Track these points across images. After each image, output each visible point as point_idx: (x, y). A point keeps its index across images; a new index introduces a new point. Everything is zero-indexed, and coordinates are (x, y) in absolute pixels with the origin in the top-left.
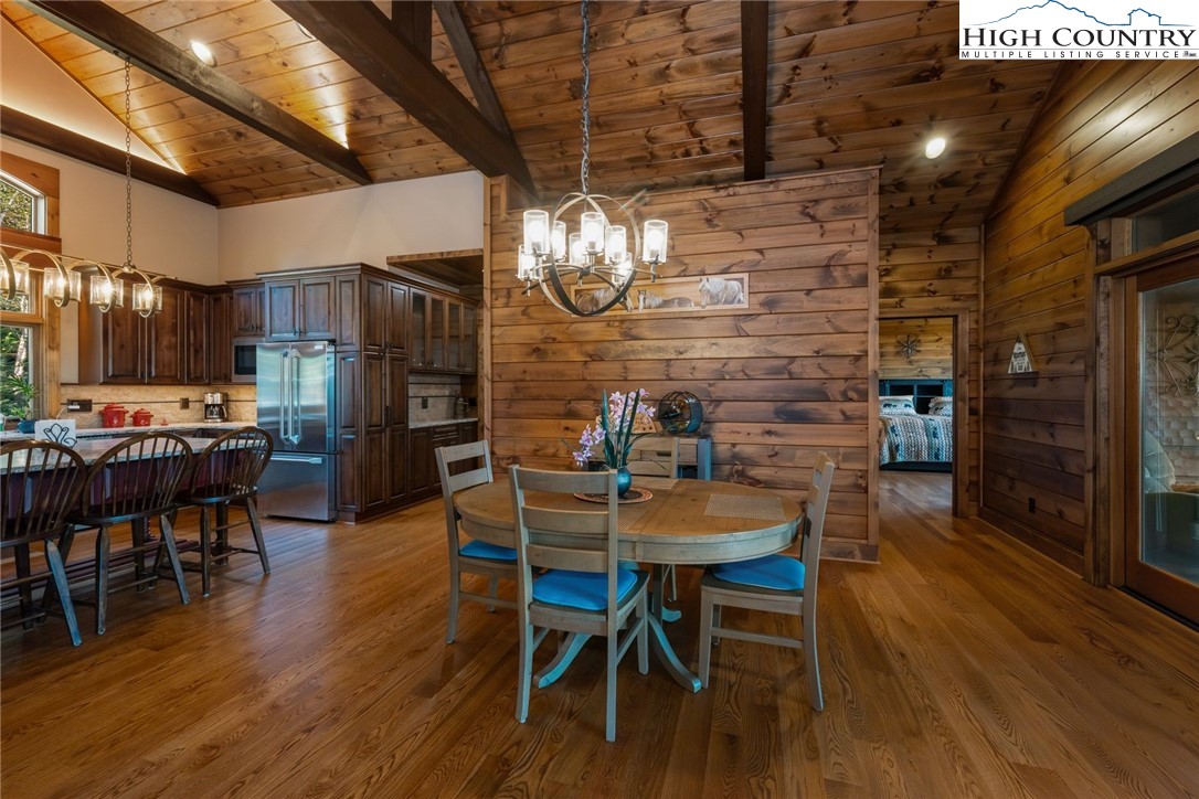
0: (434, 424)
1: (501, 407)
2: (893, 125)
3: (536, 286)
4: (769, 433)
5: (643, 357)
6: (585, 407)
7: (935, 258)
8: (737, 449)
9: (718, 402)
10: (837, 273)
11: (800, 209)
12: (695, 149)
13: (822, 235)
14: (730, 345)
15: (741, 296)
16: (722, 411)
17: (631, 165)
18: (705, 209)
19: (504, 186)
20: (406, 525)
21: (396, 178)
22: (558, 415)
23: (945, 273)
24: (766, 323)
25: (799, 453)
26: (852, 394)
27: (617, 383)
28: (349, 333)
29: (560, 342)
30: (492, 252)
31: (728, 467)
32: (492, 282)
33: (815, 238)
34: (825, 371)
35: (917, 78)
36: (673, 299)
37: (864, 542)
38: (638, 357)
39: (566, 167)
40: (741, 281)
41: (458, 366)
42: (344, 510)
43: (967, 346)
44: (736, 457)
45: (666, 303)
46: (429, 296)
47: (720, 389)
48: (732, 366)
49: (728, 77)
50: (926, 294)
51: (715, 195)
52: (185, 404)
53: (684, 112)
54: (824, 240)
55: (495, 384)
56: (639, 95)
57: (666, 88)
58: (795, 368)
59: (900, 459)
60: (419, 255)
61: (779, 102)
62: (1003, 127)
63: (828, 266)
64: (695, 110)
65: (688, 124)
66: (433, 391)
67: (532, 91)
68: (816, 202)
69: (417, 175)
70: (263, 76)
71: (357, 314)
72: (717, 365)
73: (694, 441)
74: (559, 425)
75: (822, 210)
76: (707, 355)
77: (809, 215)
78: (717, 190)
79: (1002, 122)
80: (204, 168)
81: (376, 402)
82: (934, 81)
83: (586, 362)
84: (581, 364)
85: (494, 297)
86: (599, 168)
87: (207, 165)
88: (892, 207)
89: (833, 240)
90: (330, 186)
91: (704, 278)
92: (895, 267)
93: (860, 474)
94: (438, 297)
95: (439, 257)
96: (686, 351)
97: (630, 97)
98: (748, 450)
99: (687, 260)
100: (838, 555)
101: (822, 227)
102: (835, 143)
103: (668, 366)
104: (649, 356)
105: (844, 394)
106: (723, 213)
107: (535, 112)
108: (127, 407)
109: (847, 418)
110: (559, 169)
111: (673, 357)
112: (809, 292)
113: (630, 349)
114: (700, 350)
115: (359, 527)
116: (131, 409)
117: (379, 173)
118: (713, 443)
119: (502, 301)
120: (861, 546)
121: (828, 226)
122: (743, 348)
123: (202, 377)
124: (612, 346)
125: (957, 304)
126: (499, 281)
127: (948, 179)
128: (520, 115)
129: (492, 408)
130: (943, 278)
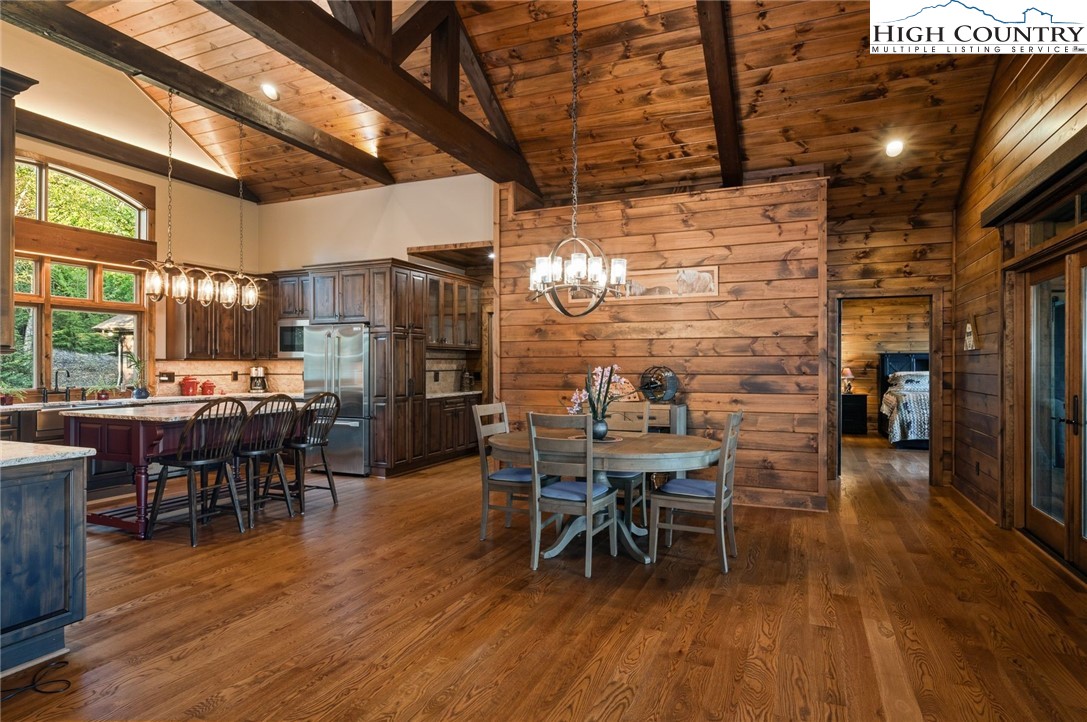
0: (446, 395)
1: (508, 380)
2: (852, 131)
3: (542, 295)
4: (736, 401)
5: (629, 337)
6: (579, 379)
7: (911, 241)
8: (709, 415)
9: (693, 375)
10: (793, 266)
11: (761, 212)
12: (678, 153)
13: (780, 234)
14: (702, 328)
15: (712, 285)
16: (695, 383)
17: (621, 166)
18: (682, 212)
19: (511, 190)
20: (427, 481)
21: (414, 178)
22: (557, 386)
23: (920, 255)
24: (733, 308)
25: (761, 419)
26: (804, 369)
27: (607, 359)
28: (381, 317)
29: (559, 324)
30: (501, 247)
31: (702, 431)
32: (501, 272)
33: (774, 236)
34: (783, 350)
35: (865, 96)
36: (655, 288)
37: (815, 494)
38: (625, 337)
39: (565, 169)
40: (712, 272)
41: (465, 342)
42: (377, 466)
43: (941, 323)
44: (708, 422)
45: (648, 291)
46: (442, 281)
47: (694, 364)
48: (705, 345)
49: (701, 99)
50: (902, 275)
51: (690, 199)
52: (235, 376)
53: (665, 126)
54: (782, 238)
55: (503, 360)
56: (626, 114)
57: (649, 108)
58: (758, 347)
59: (912, 437)
60: (435, 247)
61: (748, 116)
62: (952, 131)
63: (784, 260)
64: (675, 124)
65: (670, 134)
66: (443, 366)
67: (535, 113)
68: (775, 205)
69: (434, 176)
70: (315, 106)
71: (388, 301)
72: (692, 344)
73: (668, 407)
74: (558, 395)
75: (781, 213)
76: (683, 335)
77: (769, 217)
78: (692, 195)
79: (950, 127)
80: (253, 173)
81: (402, 376)
82: (881, 99)
83: (580, 341)
84: (576, 343)
85: (503, 285)
86: (593, 169)
87: (256, 171)
88: (865, 196)
89: (788, 238)
90: (358, 186)
91: (680, 269)
92: (874, 250)
93: (811, 436)
94: (449, 281)
95: (453, 248)
96: (665, 332)
97: (618, 115)
98: (718, 416)
99: (666, 254)
100: (793, 505)
101: (780, 227)
102: (803, 146)
103: (651, 344)
104: (635, 336)
105: (799, 368)
106: (697, 215)
107: (538, 128)
108: (199, 379)
109: (801, 389)
110: (558, 170)
111: (655, 337)
112: (769, 282)
113: (618, 330)
114: (677, 331)
115: (389, 480)
116: (202, 380)
117: (400, 176)
118: (688, 410)
119: (509, 289)
120: (812, 497)
121: (784, 226)
122: (715, 330)
123: (250, 354)
124: (603, 327)
125: (931, 284)
126: (506, 272)
127: (911, 173)
128: (525, 130)
129: (501, 380)
130: (918, 260)
